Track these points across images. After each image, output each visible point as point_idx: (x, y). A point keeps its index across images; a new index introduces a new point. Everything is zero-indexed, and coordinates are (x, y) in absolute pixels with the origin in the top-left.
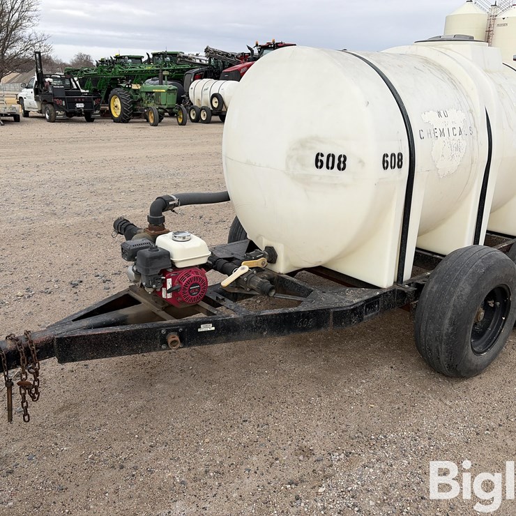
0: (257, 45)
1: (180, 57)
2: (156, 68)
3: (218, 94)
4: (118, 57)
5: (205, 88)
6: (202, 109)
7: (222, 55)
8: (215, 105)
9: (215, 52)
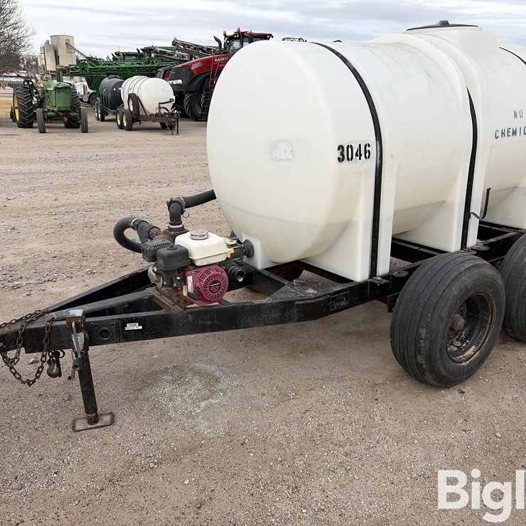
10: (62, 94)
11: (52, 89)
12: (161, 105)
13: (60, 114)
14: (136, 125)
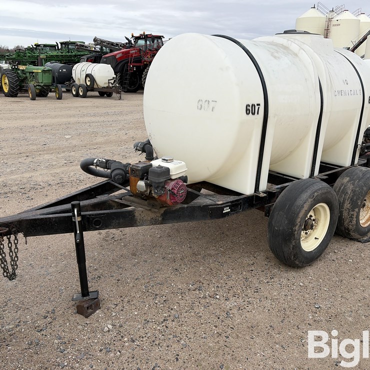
0: (133, 36)
1: (77, 45)
2: (60, 54)
3: (91, 74)
4: (38, 45)
5: (83, 69)
6: (79, 87)
7: (108, 44)
8: (89, 83)
9: (102, 41)
10: (47, 74)
11: (40, 71)
12: (110, 81)
13: (45, 87)
14: (89, 93)
